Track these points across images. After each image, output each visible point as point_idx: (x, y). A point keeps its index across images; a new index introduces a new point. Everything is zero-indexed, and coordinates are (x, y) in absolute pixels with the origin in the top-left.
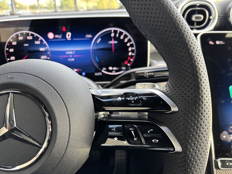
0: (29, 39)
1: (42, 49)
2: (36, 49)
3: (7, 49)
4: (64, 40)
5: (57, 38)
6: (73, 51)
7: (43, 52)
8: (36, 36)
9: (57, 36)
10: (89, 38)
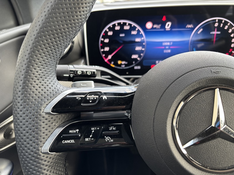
0: (126, 29)
1: (138, 40)
2: (132, 39)
3: (102, 40)
4: (162, 30)
5: (155, 28)
6: (170, 42)
7: (138, 42)
8: (134, 26)
9: (155, 26)
10: (190, 28)
